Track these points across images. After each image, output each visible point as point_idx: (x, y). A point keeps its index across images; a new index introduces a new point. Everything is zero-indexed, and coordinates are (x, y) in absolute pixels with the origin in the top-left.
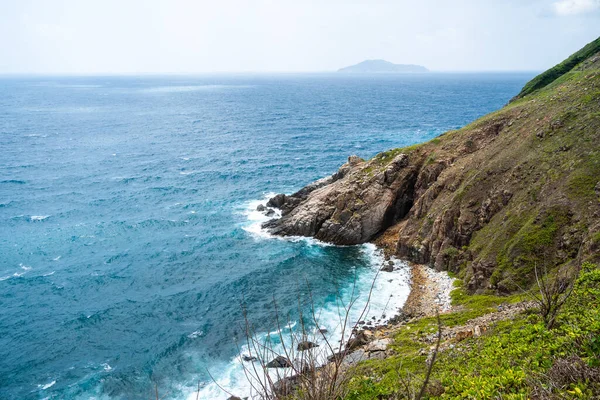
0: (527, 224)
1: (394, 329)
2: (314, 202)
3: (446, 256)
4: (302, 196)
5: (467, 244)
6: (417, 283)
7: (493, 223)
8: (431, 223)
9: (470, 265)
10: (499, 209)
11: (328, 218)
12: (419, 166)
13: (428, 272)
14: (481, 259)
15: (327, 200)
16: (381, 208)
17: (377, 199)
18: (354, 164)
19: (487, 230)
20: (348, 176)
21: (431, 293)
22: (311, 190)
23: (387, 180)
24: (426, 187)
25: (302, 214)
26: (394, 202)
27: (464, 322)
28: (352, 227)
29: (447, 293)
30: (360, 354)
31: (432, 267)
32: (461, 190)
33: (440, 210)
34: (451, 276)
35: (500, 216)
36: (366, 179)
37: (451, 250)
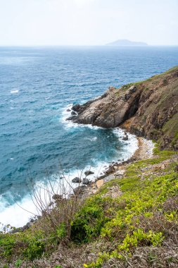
1: (127, 165)
2: (93, 108)
3: (152, 133)
4: (87, 105)
5: (162, 128)
6: (140, 144)
7: (174, 118)
8: (146, 118)
9: (162, 138)
11: (99, 115)
12: (141, 91)
13: (144, 141)
14: (167, 135)
15: (99, 107)
16: (123, 111)
17: (121, 107)
18: (111, 90)
19: (170, 122)
20: (108, 96)
21: (144, 150)
22: (91, 102)
23: (126, 98)
24: (144, 102)
25: (87, 114)
26: (129, 108)
27: (158, 163)
28: (110, 119)
29: (152, 150)
30: (112, 177)
31: (145, 138)
32: (159, 103)
33: (150, 112)
34: (154, 142)
35: (177, 115)
36: (117, 97)
37: (154, 131)
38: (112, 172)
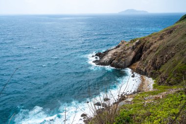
0: (179, 63)
1: (134, 95)
2: (110, 55)
3: (152, 73)
4: (106, 53)
5: (159, 69)
6: (143, 80)
7: (168, 63)
8: (147, 62)
9: (160, 76)
10: (170, 58)
11: (114, 60)
12: (144, 44)
13: (146, 78)
14: (163, 74)
15: (114, 54)
16: (131, 57)
17: (130, 54)
18: (123, 43)
19: (166, 65)
20: (121, 47)
21: (146, 85)
22: (109, 51)
23: (133, 48)
24: (146, 51)
25: (106, 59)
26: (135, 55)
27: (157, 94)
28: (121, 63)
29: (152, 85)
30: (123, 103)
31: (147, 76)
32: (157, 52)
33: (150, 58)
34: (153, 79)
35: (170, 60)
36: (126, 48)
37: (154, 71)
38: (123, 100)
